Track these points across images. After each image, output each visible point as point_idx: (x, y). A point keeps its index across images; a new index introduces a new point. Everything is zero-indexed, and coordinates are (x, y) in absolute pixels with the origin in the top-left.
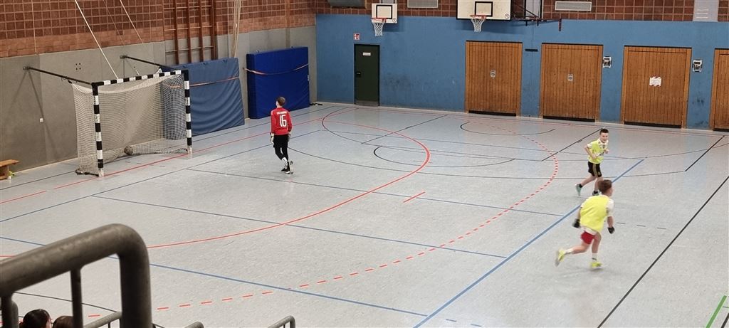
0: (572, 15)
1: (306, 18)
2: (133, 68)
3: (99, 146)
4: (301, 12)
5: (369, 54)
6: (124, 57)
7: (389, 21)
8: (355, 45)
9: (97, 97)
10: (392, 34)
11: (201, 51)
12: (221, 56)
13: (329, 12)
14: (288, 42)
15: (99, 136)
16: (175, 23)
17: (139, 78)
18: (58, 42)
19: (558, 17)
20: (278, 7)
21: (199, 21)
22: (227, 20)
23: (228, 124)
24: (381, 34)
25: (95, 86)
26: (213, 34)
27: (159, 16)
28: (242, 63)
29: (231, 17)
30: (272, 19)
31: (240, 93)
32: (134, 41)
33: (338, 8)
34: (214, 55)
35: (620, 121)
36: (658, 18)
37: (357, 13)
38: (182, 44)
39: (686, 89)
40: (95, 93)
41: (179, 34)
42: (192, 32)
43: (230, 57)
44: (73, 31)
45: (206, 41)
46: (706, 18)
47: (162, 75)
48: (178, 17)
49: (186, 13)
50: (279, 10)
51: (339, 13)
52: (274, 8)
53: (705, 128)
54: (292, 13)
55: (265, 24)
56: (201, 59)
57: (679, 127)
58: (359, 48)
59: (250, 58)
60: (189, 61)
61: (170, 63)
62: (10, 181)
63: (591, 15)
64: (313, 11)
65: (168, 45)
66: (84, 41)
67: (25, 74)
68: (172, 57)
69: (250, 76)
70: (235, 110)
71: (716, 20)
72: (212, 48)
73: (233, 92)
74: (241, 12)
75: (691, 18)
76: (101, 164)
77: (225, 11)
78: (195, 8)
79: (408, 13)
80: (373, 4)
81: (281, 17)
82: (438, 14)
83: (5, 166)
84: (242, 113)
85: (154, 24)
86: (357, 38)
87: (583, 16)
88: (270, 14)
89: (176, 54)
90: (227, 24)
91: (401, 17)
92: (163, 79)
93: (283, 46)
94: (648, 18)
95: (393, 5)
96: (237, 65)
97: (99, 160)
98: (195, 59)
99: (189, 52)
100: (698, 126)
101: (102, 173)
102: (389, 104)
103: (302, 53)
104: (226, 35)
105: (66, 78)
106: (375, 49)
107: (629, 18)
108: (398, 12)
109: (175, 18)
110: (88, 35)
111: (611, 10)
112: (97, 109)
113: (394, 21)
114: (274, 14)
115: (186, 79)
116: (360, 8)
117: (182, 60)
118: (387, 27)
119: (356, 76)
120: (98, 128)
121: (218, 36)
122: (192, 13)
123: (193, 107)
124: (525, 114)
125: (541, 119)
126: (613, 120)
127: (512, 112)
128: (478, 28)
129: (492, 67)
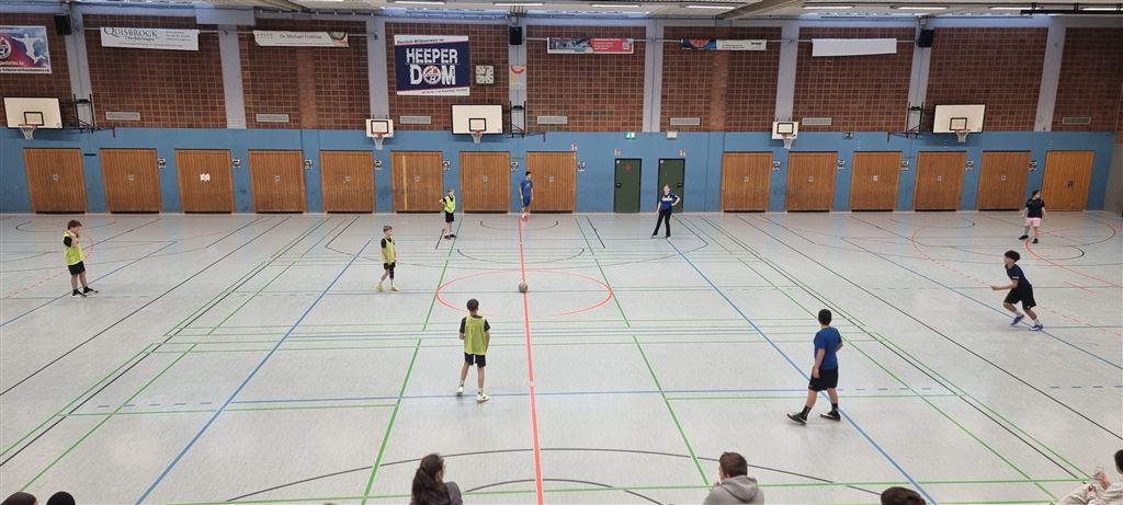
0: (124, 124)
19: (112, 126)
35: (180, 211)
36: (199, 126)
39: (231, 182)
46: (237, 126)
53: (250, 212)
57: (230, 212)
63: (141, 124)
71: (244, 127)
75: (225, 126)
87: (133, 124)
94: (190, 126)
100: (245, 210)
107: (175, 126)
111: (158, 120)
124: (94, 211)
125: (109, 214)
126: (176, 211)
127: (80, 210)
128: (29, 135)
129: (53, 171)
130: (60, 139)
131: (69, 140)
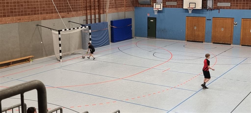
1: (131, 8)
2: (72, 25)
3: (60, 51)
4: (129, 6)
5: (153, 21)
6: (69, 21)
7: (159, 10)
8: (148, 18)
9: (60, 35)
10: (161, 14)
11: (95, 19)
12: (102, 21)
13: (139, 6)
14: (125, 16)
15: (60, 48)
16: (86, 10)
17: (74, 29)
18: (47, 16)
20: (122, 5)
21: (94, 9)
22: (104, 9)
23: (104, 44)
24: (157, 14)
25: (59, 31)
26: (99, 14)
27: (81, 8)
28: (109, 24)
29: (106, 8)
30: (119, 9)
31: (108, 34)
32: (73, 16)
33: (142, 5)
34: (100, 21)
37: (149, 7)
38: (89, 17)
40: (59, 34)
41: (88, 14)
42: (92, 13)
43: (105, 22)
44: (52, 13)
45: (97, 16)
47: (82, 28)
48: (88, 8)
49: (90, 6)
50: (122, 6)
51: (143, 7)
52: (120, 5)
54: (126, 7)
55: (117, 10)
56: (95, 22)
58: (149, 19)
59: (112, 22)
60: (91, 23)
61: (85, 24)
62: (31, 63)
64: (134, 6)
65: (84, 17)
66: (56, 16)
67: (36, 27)
68: (85, 21)
69: (112, 28)
70: (106, 40)
72: (99, 19)
73: (106, 33)
74: (109, 6)
76: (61, 57)
77: (103, 6)
78: (93, 5)
79: (166, 7)
80: (154, 4)
81: (123, 8)
82: (176, 7)
83: (30, 58)
84: (109, 41)
85: (79, 10)
86: (148, 15)
87: (227, 8)
88: (119, 7)
89: (87, 20)
90: (104, 10)
91: (164, 8)
92: (82, 29)
93: (123, 18)
95: (161, 4)
96: (107, 24)
97: (60, 56)
98: (93, 22)
99: (91, 20)
101: (61, 60)
102: (159, 38)
103: (129, 21)
104: (104, 14)
105: (50, 28)
106: (155, 19)
107: (243, 9)
108: (163, 6)
109: (87, 8)
110: (57, 14)
112: (60, 39)
113: (161, 9)
114: (120, 7)
115: (90, 29)
116: (150, 5)
117: (89, 23)
118: (159, 12)
119: (148, 28)
120: (60, 45)
121: (101, 15)
122: (92, 7)
123: (92, 39)
124: (206, 42)
125: (212, 44)
126: (238, 44)
127: (202, 41)
128: (190, 12)
129: (195, 26)
130: (199, 13)
131: (203, 14)
